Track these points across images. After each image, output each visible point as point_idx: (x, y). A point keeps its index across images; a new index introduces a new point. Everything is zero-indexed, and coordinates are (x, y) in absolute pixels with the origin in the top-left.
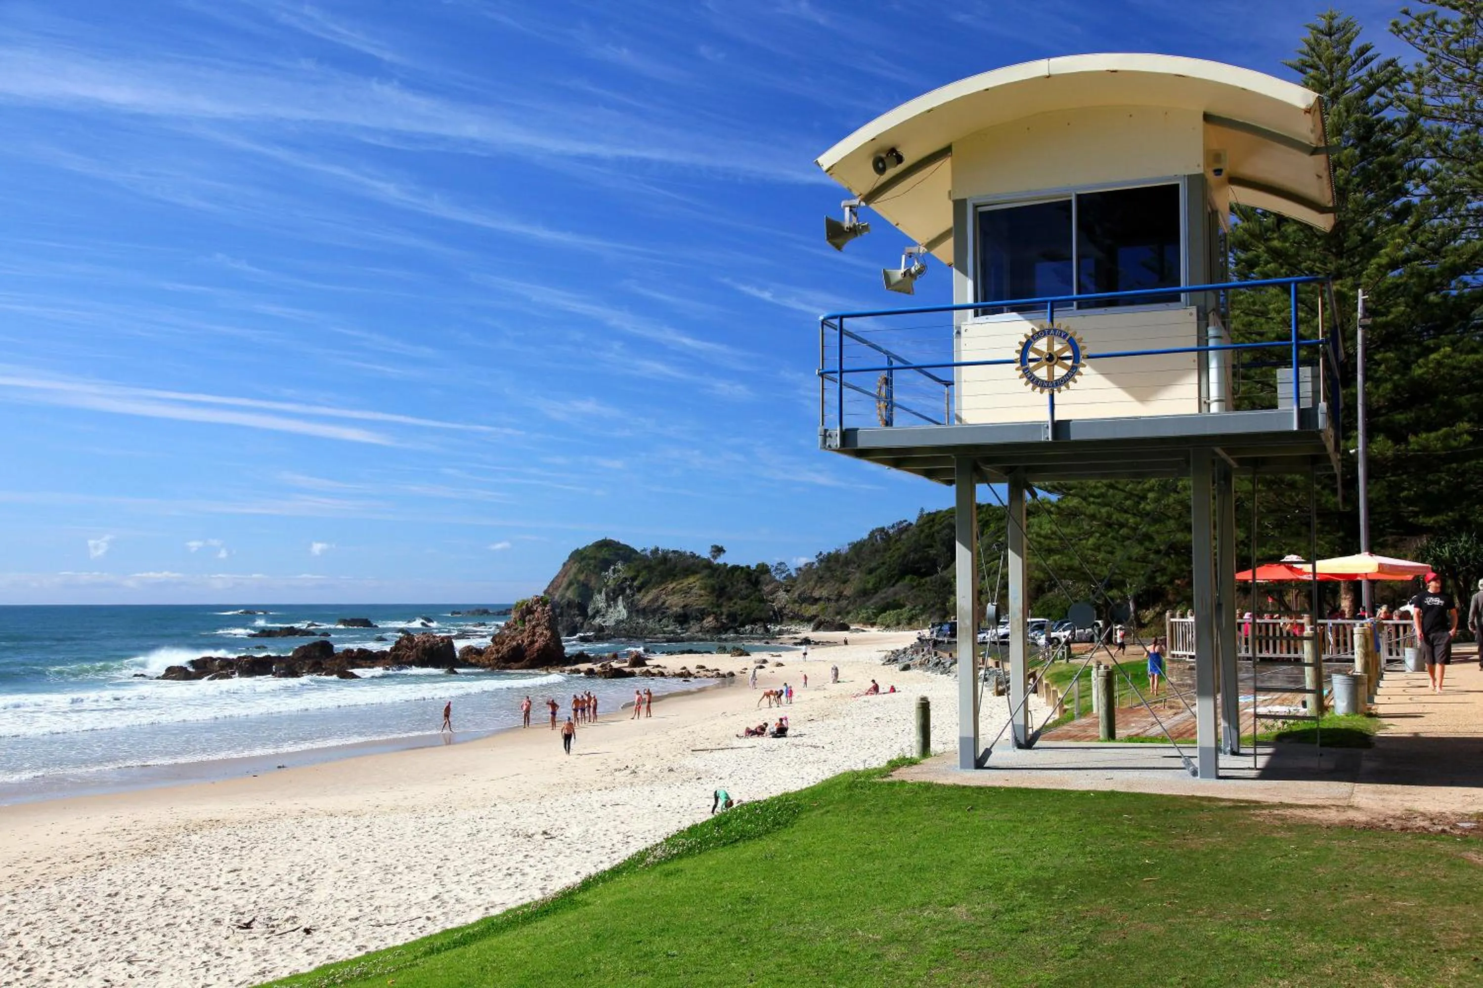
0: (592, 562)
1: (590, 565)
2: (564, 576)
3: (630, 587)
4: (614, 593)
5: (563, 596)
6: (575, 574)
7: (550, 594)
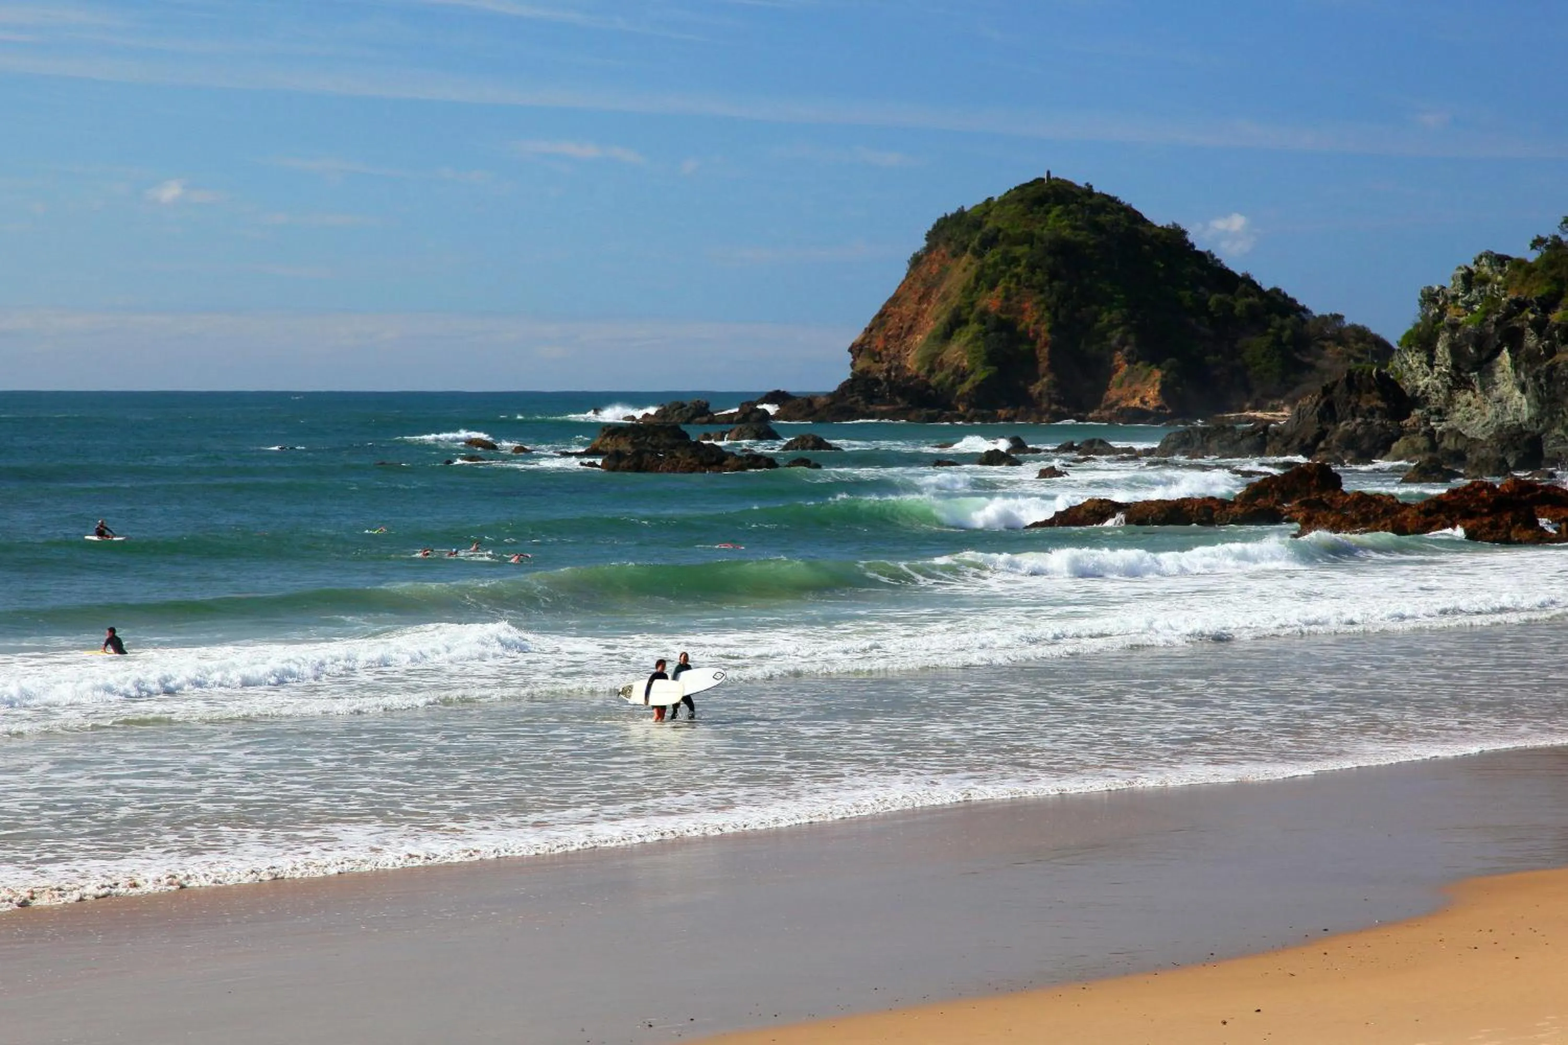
0: (1019, 250)
1: (1016, 260)
2: (924, 297)
3: (1540, 327)
4: (1479, 347)
5: (933, 363)
6: (970, 291)
7: (876, 356)
